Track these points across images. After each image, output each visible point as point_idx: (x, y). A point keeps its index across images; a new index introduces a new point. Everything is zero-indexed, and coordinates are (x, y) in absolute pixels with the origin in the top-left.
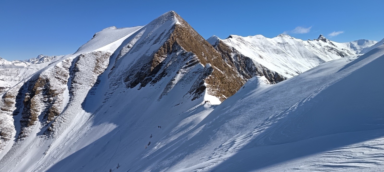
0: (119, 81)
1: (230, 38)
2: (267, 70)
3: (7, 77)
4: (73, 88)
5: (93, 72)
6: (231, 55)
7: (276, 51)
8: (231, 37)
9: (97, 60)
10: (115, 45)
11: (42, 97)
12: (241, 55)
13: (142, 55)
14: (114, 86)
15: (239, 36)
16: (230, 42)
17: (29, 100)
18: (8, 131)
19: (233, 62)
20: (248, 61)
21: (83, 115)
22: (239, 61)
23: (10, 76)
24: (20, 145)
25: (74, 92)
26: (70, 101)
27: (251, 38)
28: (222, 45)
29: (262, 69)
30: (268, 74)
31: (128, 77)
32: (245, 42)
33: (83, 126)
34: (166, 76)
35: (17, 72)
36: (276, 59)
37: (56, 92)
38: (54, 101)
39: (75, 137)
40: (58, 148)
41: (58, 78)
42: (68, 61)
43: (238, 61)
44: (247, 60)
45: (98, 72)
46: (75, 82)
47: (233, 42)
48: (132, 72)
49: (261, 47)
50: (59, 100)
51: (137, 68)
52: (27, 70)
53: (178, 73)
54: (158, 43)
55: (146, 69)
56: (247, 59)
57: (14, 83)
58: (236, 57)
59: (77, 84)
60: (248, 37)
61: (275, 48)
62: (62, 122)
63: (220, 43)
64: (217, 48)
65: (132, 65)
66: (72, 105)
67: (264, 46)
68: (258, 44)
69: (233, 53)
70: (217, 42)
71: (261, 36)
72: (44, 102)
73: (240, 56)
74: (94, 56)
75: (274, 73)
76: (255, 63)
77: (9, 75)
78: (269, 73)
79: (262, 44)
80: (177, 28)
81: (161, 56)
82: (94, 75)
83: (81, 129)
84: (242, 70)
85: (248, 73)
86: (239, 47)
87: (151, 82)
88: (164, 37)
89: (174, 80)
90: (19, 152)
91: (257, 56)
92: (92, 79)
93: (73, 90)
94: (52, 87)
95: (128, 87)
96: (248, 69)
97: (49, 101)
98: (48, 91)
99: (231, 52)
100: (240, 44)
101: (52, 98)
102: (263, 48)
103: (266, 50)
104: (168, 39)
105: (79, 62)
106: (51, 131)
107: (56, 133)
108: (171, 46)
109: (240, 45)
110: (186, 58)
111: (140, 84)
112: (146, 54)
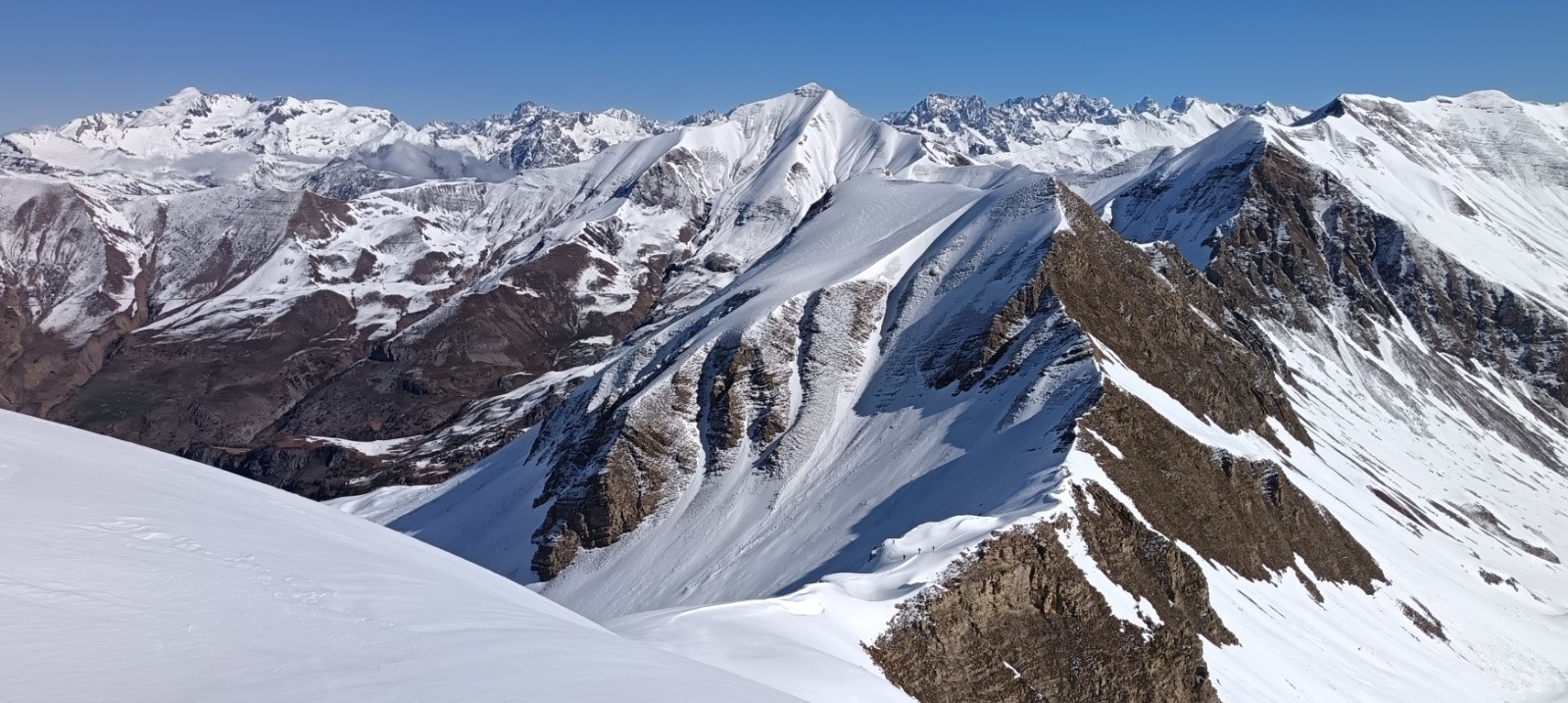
0: (908, 366)
1: (1330, 119)
2: (1464, 279)
3: (450, 215)
4: (807, 371)
5: (849, 337)
6: (1312, 206)
7: (1563, 172)
8: (1337, 109)
9: (858, 306)
10: (896, 259)
11: (748, 388)
12: (1361, 206)
13: (965, 304)
14: (897, 377)
15: (1382, 99)
16: (1326, 135)
17: (725, 391)
18: (689, 455)
19: (1314, 237)
20: (1385, 235)
21: (833, 439)
22: (1345, 234)
23: (457, 213)
24: (717, 486)
25: (811, 382)
26: (804, 401)
27: (1443, 104)
28: (1274, 165)
29: (1445, 273)
30: (1469, 294)
31: (931, 360)
32: (1411, 125)
33: (836, 461)
34: (1017, 374)
35: (482, 198)
36: (1552, 212)
37: (776, 379)
38: (773, 399)
39: (825, 483)
40: (793, 500)
41: (777, 346)
42: (793, 304)
43: (1337, 234)
44: (1385, 229)
45: (859, 335)
46: (813, 359)
47: (1338, 135)
48: (941, 348)
49: (1485, 152)
50: (783, 398)
51: (952, 341)
52: (513, 189)
53: (1042, 375)
54: (1005, 280)
55: (972, 349)
56: (1385, 224)
57: (472, 237)
58: (1331, 217)
59: (816, 364)
60: (1432, 101)
61: (1558, 158)
62: (794, 447)
63: (1267, 155)
64: (1252, 178)
65: (940, 328)
66: (809, 412)
67: (1505, 148)
68: (1478, 136)
69: (1321, 196)
70: (1254, 150)
71: (1498, 97)
72: (753, 398)
73: (1355, 211)
74: (852, 294)
75: (1500, 293)
76: (1415, 245)
77: (455, 205)
78: (1473, 292)
79: (1493, 136)
80: (1056, 247)
81: (1009, 320)
82: (850, 344)
83: (834, 467)
84: (1351, 274)
85: (1375, 287)
86: (1367, 160)
87: (982, 383)
88: (1022, 267)
89: (1033, 390)
90: (719, 498)
91: (1445, 202)
92: (846, 352)
93: (809, 376)
94: (768, 367)
95: (931, 385)
96: (1379, 267)
97: (762, 398)
98: (759, 376)
99: (1316, 191)
100: (1373, 144)
101: (767, 393)
102: (1495, 158)
103: (1511, 168)
104: (1029, 277)
105: (819, 308)
106: (774, 463)
107: (785, 469)
108: (1036, 297)
109: (1374, 152)
110: (1066, 339)
111: (956, 383)
112: (975, 304)
